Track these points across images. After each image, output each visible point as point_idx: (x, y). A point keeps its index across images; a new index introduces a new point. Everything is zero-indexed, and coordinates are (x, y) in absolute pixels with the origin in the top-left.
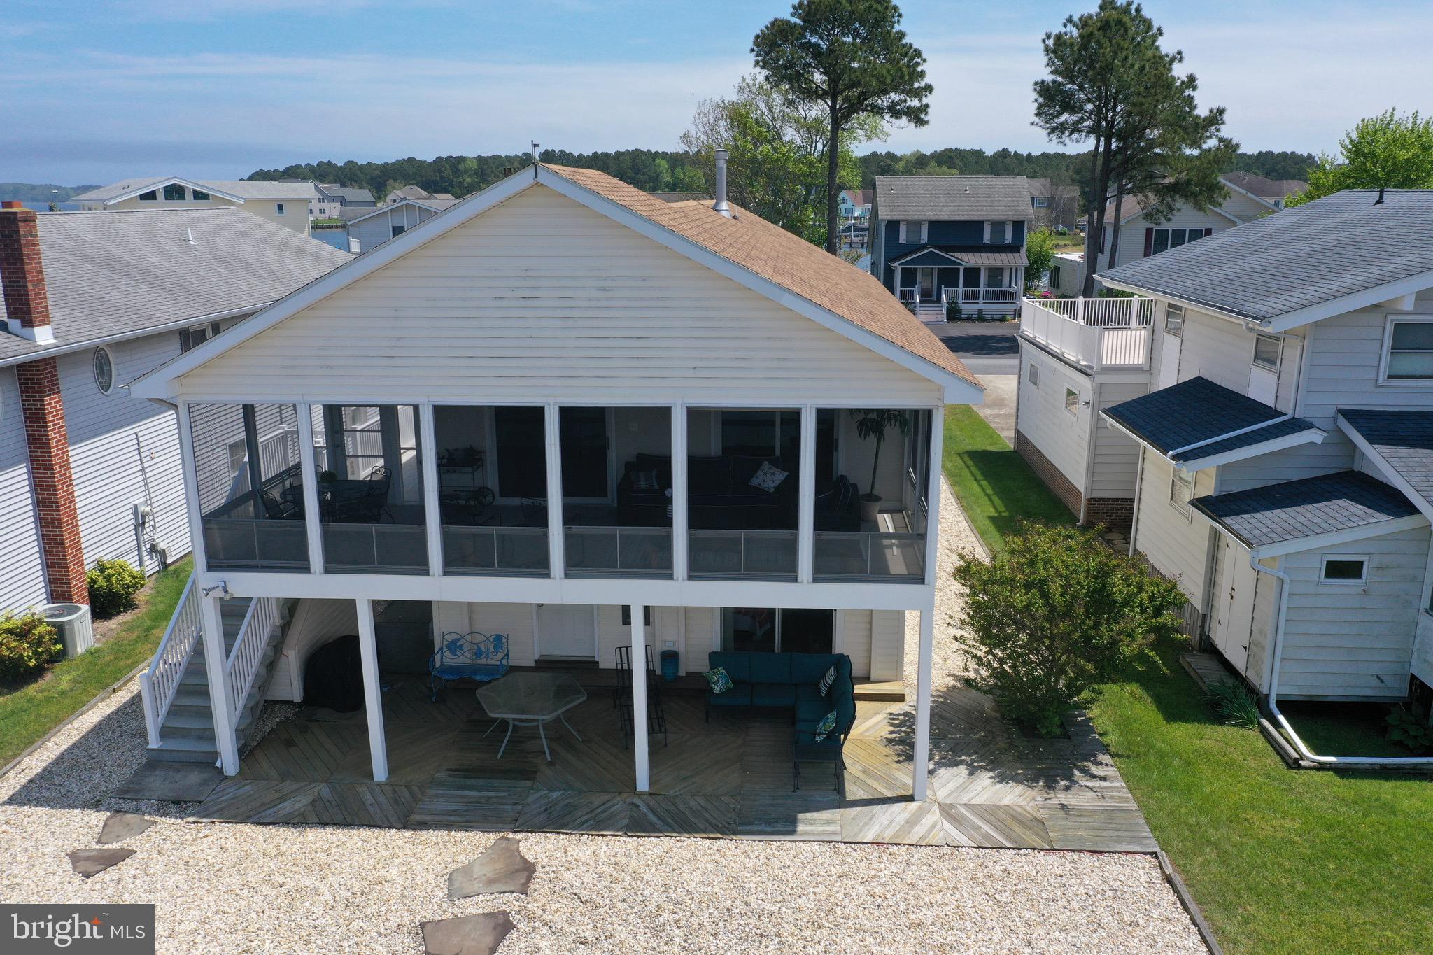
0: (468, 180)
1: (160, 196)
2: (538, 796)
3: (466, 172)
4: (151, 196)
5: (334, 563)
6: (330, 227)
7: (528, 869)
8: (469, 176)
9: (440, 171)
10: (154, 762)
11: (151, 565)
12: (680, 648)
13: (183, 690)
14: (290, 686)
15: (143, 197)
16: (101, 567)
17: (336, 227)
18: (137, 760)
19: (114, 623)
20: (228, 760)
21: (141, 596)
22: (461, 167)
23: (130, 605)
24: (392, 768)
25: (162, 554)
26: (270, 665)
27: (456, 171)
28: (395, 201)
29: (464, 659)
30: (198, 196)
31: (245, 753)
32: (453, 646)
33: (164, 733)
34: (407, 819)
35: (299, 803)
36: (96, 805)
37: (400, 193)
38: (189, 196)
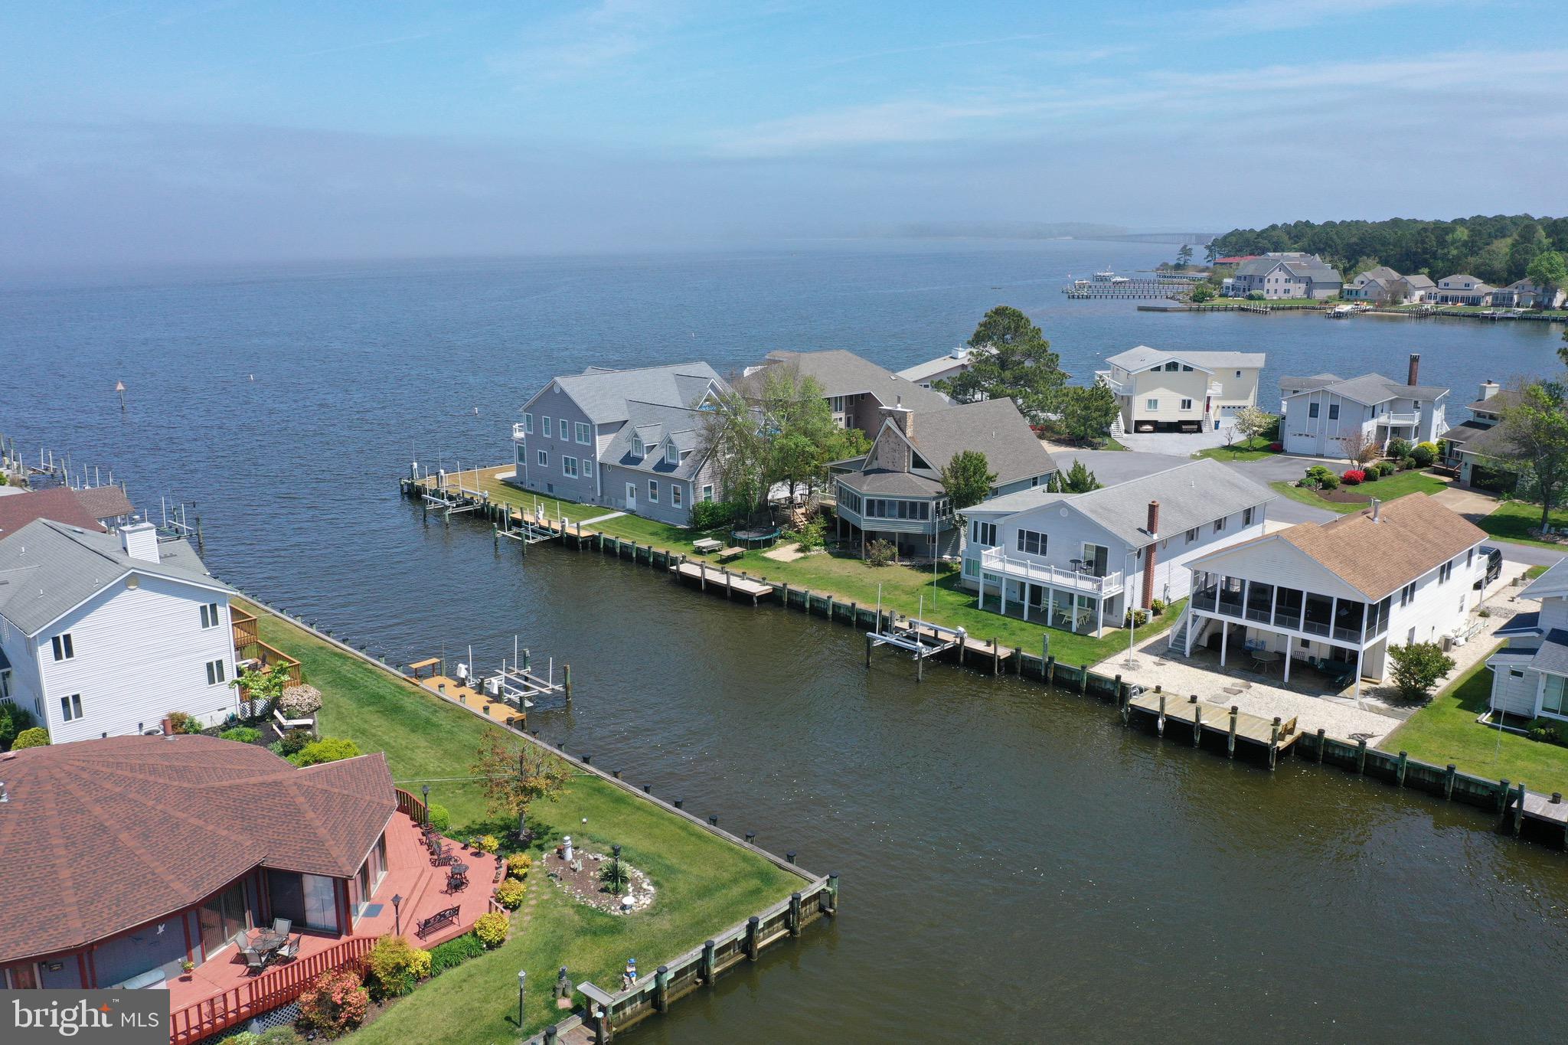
0: (1455, 252)
1: (1163, 369)
2: (1259, 677)
3: (1454, 242)
4: (1158, 369)
5: (1221, 611)
6: (1291, 308)
7: (1251, 687)
8: (1457, 248)
9: (1423, 242)
10: (1170, 650)
11: (1166, 603)
12: (1316, 656)
13: (1178, 636)
14: (1204, 642)
15: (1152, 370)
16: (1155, 601)
17: (1298, 308)
18: (1166, 649)
19: (1156, 617)
20: (1187, 653)
21: (1163, 612)
22: (1449, 238)
23: (1160, 614)
24: (1226, 664)
25: (1170, 600)
26: (1201, 635)
27: (1442, 243)
28: (1362, 283)
29: (1253, 646)
30: (1186, 369)
31: (1191, 653)
32: (1250, 641)
33: (1173, 645)
34: (1226, 672)
35: (1202, 665)
36: (1157, 655)
37: (1369, 275)
38: (1180, 368)
